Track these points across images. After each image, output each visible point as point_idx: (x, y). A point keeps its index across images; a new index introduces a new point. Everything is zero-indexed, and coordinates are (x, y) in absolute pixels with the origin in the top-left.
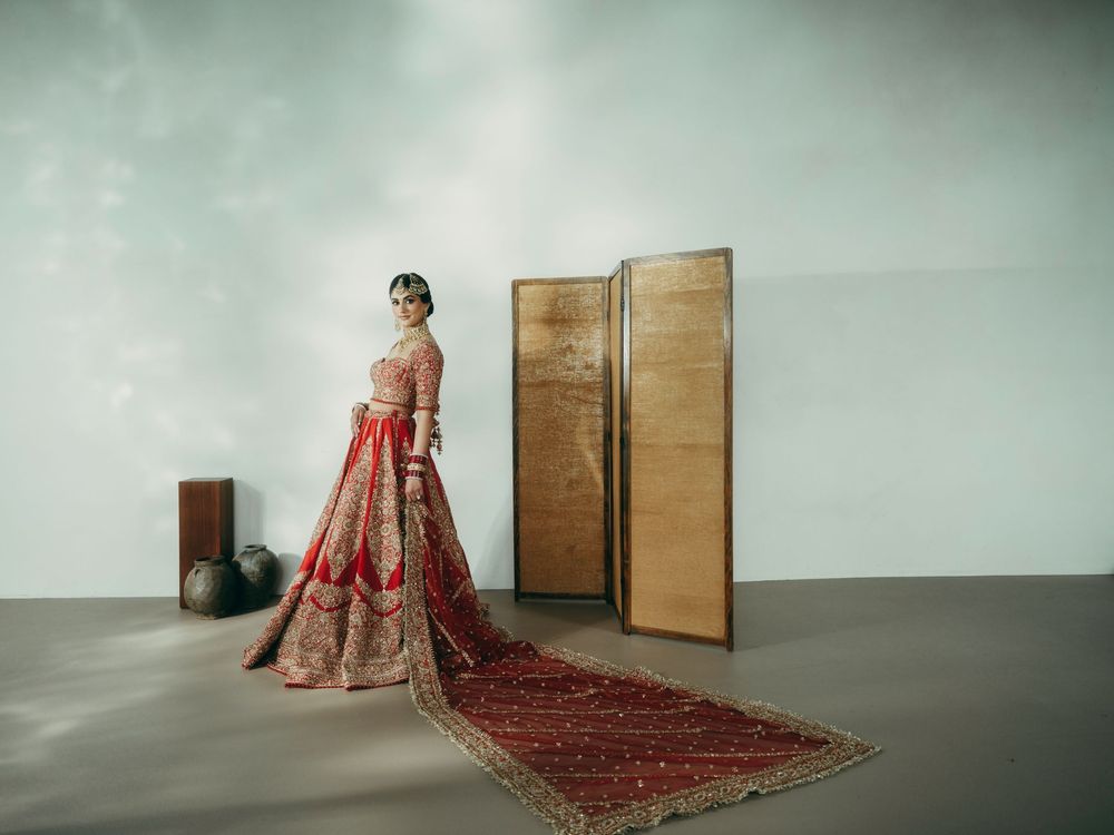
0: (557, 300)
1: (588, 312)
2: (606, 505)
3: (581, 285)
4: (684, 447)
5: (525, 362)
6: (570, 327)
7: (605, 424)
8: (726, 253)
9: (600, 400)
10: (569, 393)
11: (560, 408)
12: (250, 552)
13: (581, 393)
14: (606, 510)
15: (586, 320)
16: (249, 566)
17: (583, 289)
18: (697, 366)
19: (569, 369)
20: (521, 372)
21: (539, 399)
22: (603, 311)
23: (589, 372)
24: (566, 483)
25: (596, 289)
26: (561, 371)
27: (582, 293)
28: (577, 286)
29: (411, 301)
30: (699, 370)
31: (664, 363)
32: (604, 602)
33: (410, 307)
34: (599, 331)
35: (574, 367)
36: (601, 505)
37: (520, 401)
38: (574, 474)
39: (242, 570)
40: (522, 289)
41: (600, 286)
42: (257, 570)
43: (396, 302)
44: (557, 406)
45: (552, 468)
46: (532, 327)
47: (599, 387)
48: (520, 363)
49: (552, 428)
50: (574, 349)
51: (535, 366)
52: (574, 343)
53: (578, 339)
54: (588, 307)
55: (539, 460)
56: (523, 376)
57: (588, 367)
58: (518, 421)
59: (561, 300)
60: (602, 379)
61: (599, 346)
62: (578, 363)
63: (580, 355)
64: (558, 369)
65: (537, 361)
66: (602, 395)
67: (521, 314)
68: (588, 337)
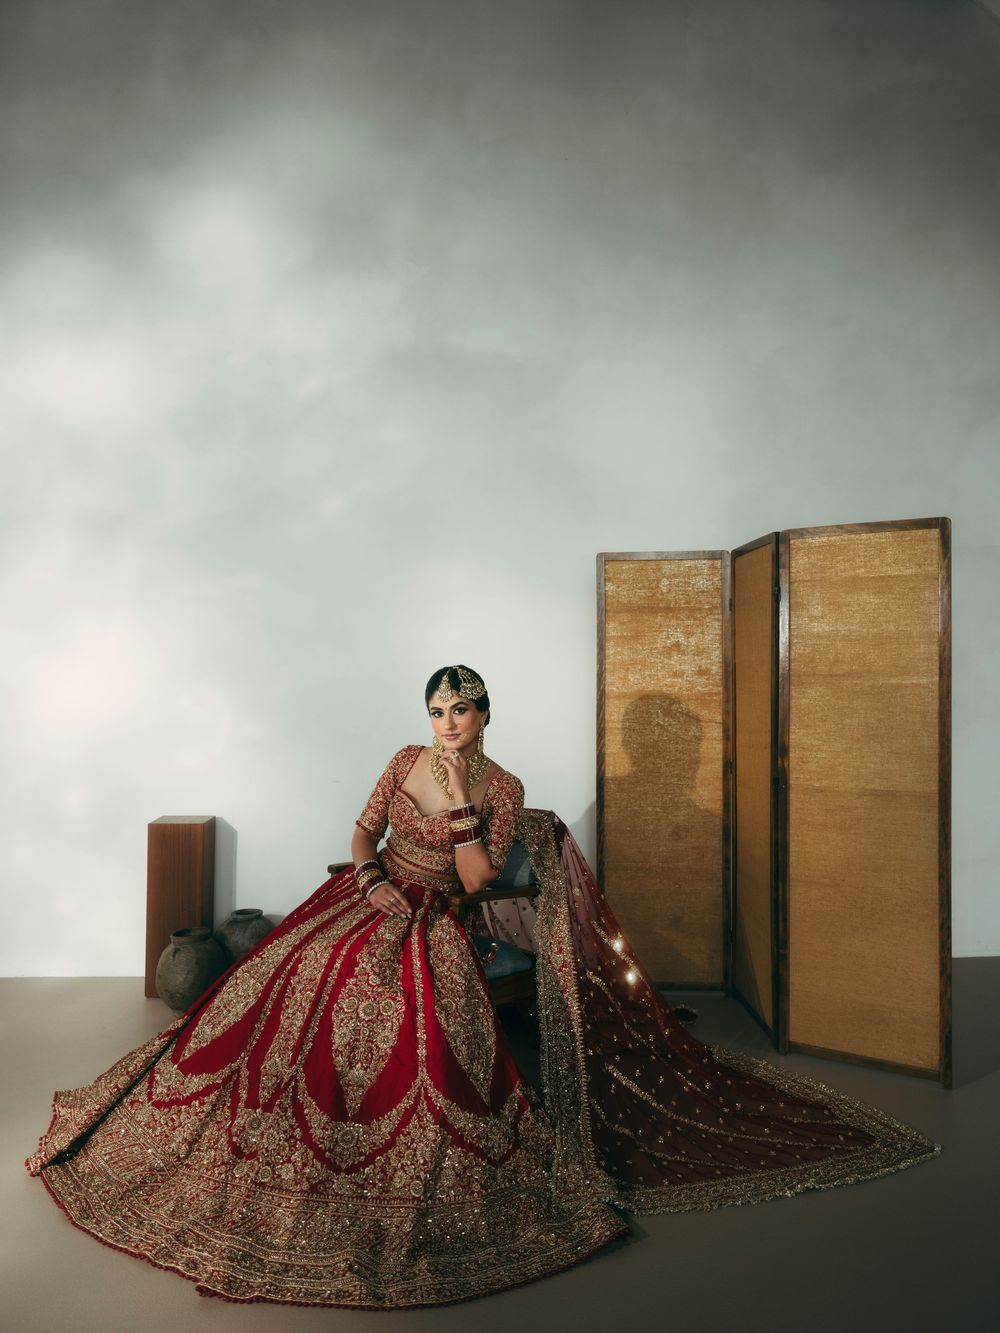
0: (659, 581)
1: (702, 598)
2: (726, 860)
3: (693, 562)
5: (614, 664)
6: (678, 618)
7: (725, 751)
9: (719, 718)
10: (674, 707)
11: (663, 727)
13: (691, 708)
14: (726, 868)
15: (700, 610)
17: (696, 567)
19: (675, 675)
20: (609, 678)
21: (633, 717)
22: (722, 597)
23: (703, 680)
24: (670, 829)
25: (712, 567)
26: (664, 677)
27: (693, 572)
28: (688, 563)
29: (462, 711)
33: (460, 720)
34: (717, 625)
35: (683, 673)
36: (719, 860)
37: (607, 717)
38: (682, 818)
40: (610, 566)
41: (718, 563)
44: (658, 724)
45: (650, 809)
46: (625, 617)
47: (716, 700)
48: (607, 666)
49: (651, 754)
50: (682, 648)
51: (628, 670)
52: (682, 640)
53: (689, 634)
54: (703, 592)
55: (633, 798)
56: (612, 684)
57: (701, 673)
58: (604, 745)
59: (665, 582)
60: (721, 689)
61: (717, 645)
62: (687, 667)
63: (691, 656)
64: (660, 674)
65: (631, 664)
66: (720, 710)
67: (609, 600)
68: (702, 633)
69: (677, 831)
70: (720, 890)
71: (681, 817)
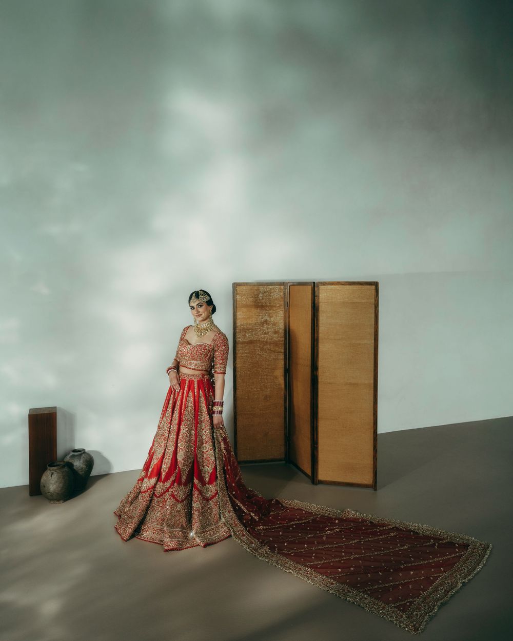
0: (258, 294)
1: (276, 301)
3: (272, 287)
4: (351, 384)
5: (240, 330)
6: (266, 310)
7: (285, 364)
8: (376, 284)
9: (283, 351)
10: (265, 347)
11: (260, 355)
12: (77, 455)
13: (272, 347)
15: (275, 306)
16: (78, 464)
17: (274, 289)
18: (358, 342)
19: (265, 334)
20: (238, 336)
21: (248, 351)
22: (284, 301)
23: (277, 335)
24: (263, 397)
25: (280, 289)
26: (261, 335)
27: (272, 291)
28: (270, 287)
29: (201, 306)
30: (360, 344)
31: (339, 339)
32: (284, 462)
33: (201, 310)
34: (282, 312)
35: (268, 333)
37: (237, 352)
39: (75, 468)
40: (238, 288)
41: (282, 287)
42: (84, 466)
43: (192, 308)
44: (258, 354)
45: (255, 389)
46: (244, 310)
47: (281, 344)
48: (237, 331)
49: (256, 367)
50: (268, 322)
51: (246, 332)
52: (268, 319)
53: (270, 317)
54: (276, 299)
55: (248, 385)
56: (240, 338)
57: (275, 332)
58: (236, 363)
59: (261, 295)
60: (283, 339)
61: (282, 321)
62: (270, 330)
63: (271, 325)
64: (259, 333)
65: (247, 329)
66: (283, 348)
67: (238, 303)
68: (276, 316)
69: (266, 397)
70: (284, 420)
71: (268, 392)
